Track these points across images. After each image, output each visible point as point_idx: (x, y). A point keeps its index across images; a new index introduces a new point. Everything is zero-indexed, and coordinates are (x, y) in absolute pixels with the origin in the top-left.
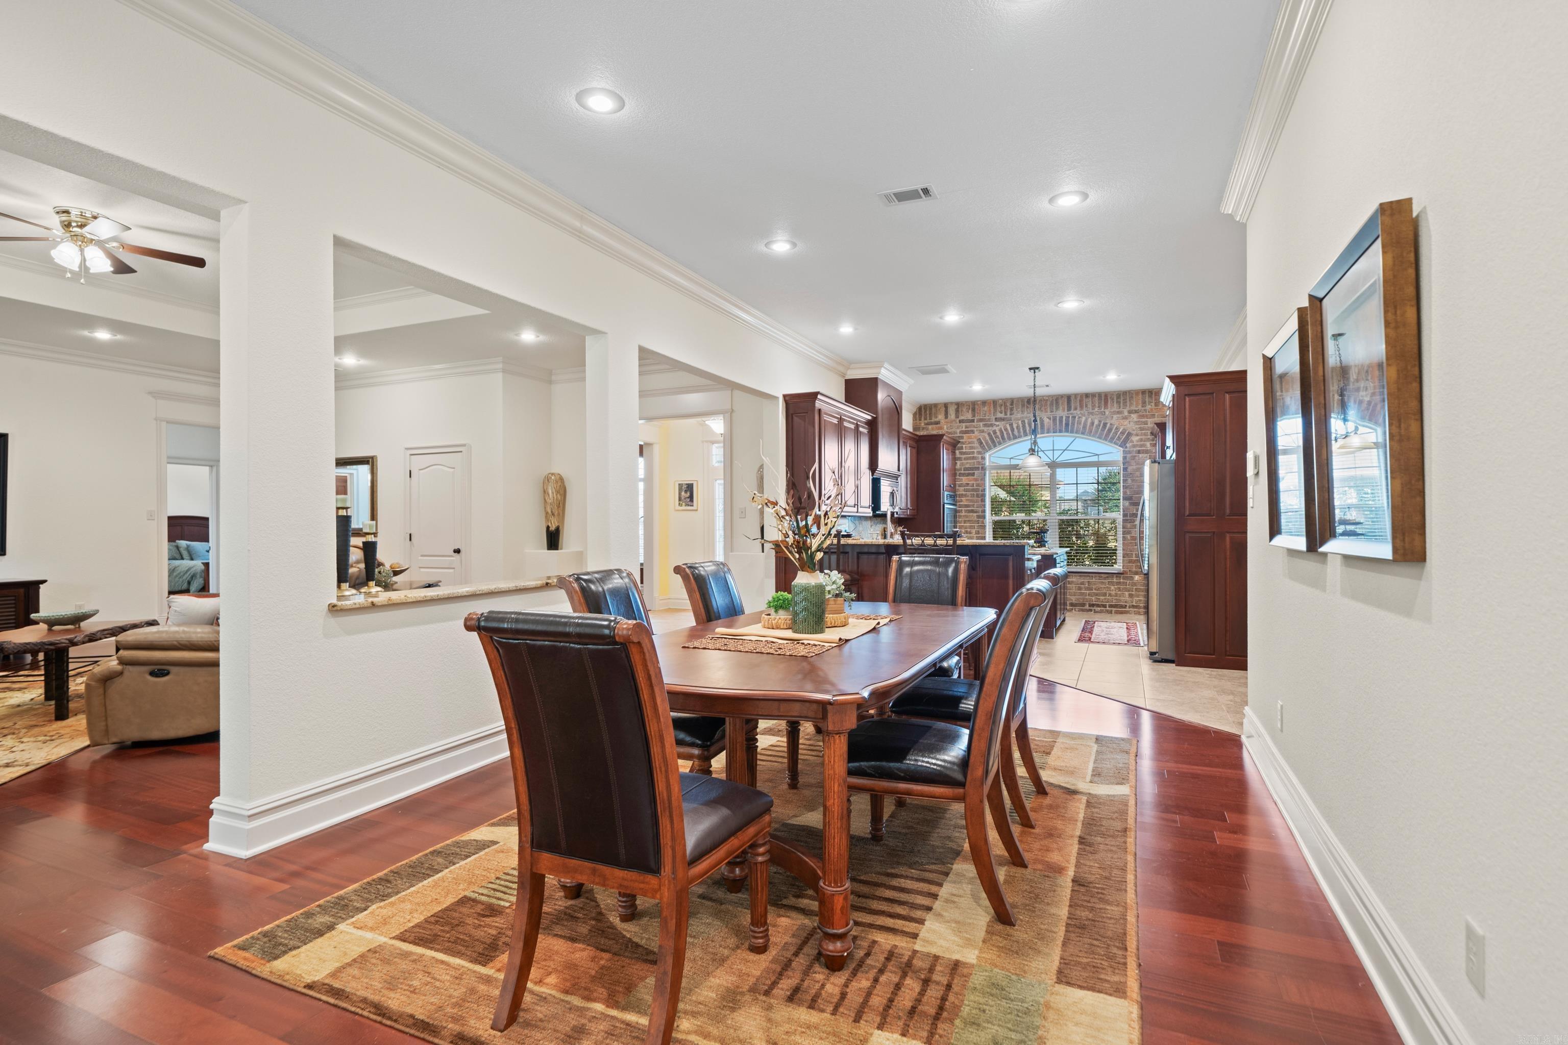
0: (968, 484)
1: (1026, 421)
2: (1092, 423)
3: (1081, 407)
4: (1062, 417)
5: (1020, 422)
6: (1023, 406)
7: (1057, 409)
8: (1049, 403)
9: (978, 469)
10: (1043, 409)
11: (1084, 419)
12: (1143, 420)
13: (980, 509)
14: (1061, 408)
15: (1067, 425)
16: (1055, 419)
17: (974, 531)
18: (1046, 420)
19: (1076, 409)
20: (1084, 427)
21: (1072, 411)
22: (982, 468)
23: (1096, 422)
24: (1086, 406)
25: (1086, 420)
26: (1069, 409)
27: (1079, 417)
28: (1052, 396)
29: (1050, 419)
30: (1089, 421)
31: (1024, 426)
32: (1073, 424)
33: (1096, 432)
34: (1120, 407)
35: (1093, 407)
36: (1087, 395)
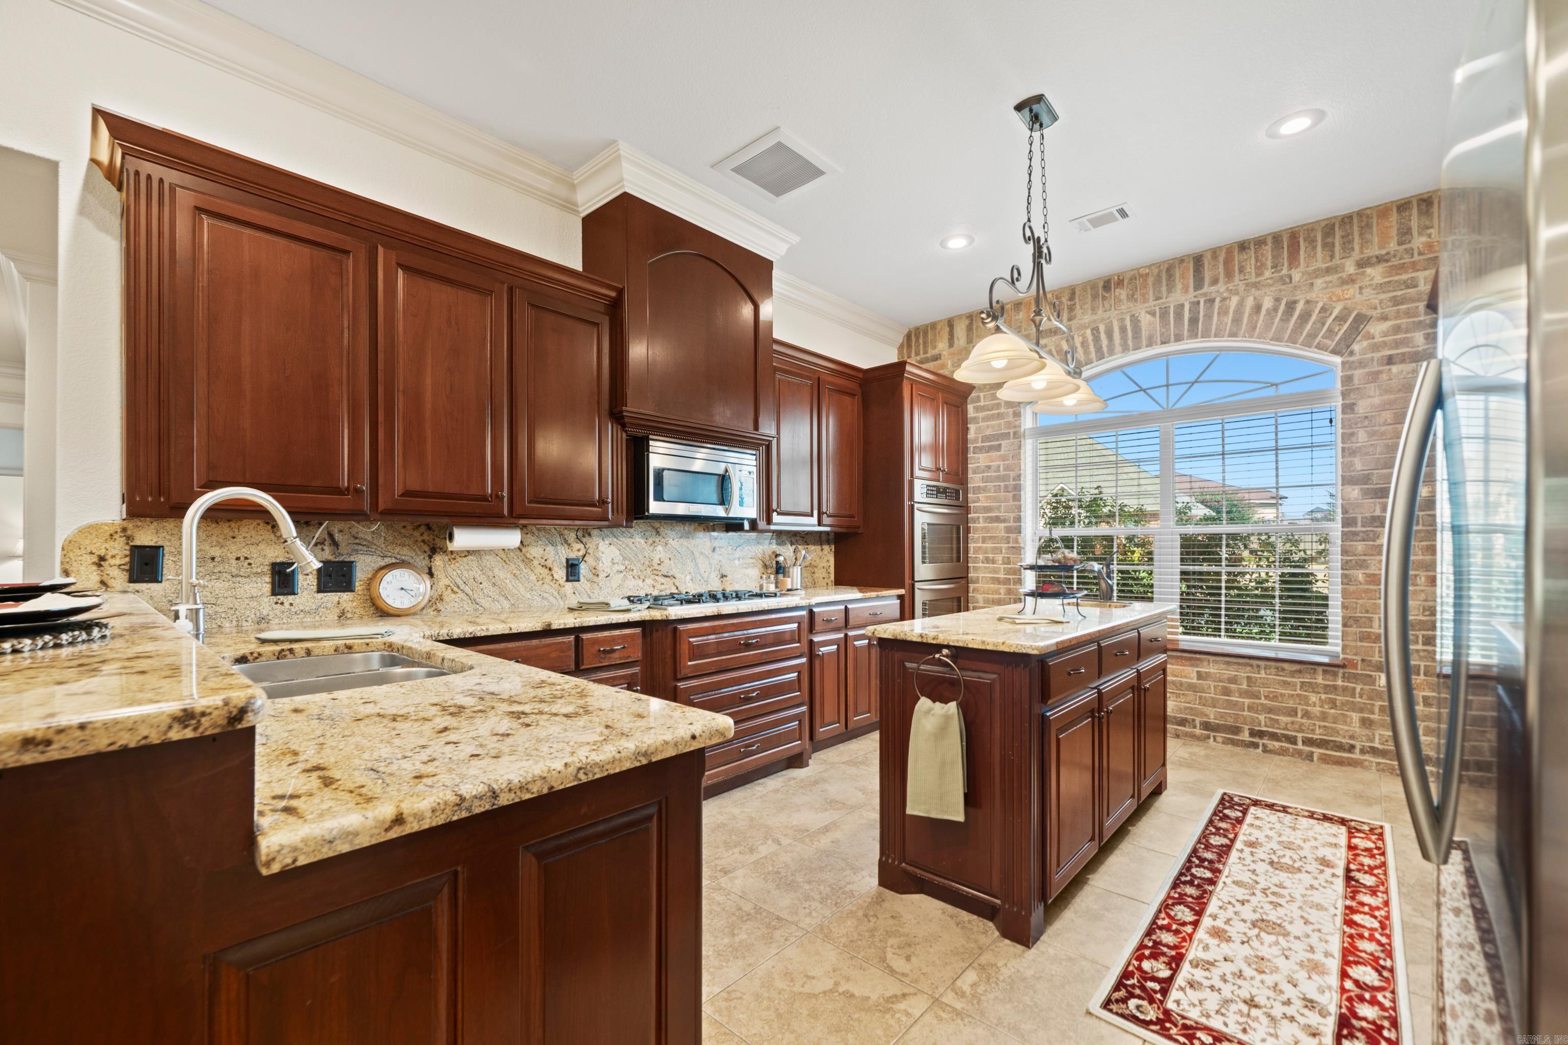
0: (989, 467)
1: (1102, 328)
2: (1258, 308)
3: (1229, 275)
4: (1182, 306)
5: (1088, 332)
6: (1095, 297)
7: (1170, 289)
8: (1151, 280)
9: (1006, 436)
10: (1138, 295)
11: (1235, 300)
12: (1404, 277)
13: (1012, 515)
14: (1179, 286)
15: (1194, 321)
16: (1164, 313)
17: (999, 558)
18: (1145, 319)
19: (1215, 281)
20: (1237, 321)
21: (1206, 289)
22: (1015, 433)
23: (1268, 303)
24: (1241, 270)
25: (1241, 304)
26: (1199, 284)
27: (1224, 299)
28: (1158, 265)
29: (1153, 314)
30: (1250, 302)
31: (1097, 339)
32: (1208, 316)
33: (1268, 326)
34: (1332, 257)
35: (1259, 270)
36: (1243, 246)
